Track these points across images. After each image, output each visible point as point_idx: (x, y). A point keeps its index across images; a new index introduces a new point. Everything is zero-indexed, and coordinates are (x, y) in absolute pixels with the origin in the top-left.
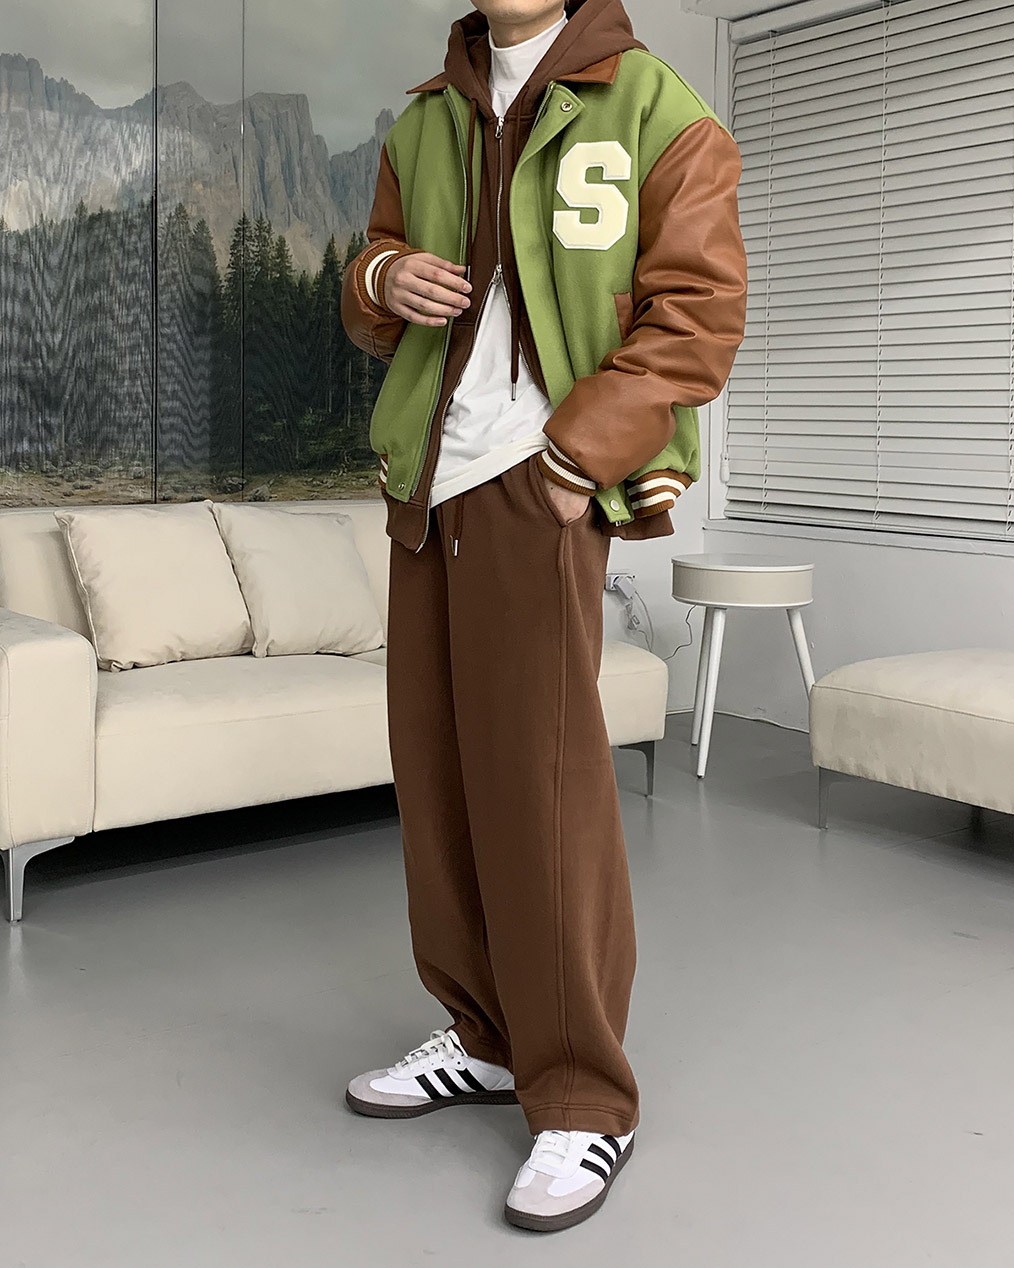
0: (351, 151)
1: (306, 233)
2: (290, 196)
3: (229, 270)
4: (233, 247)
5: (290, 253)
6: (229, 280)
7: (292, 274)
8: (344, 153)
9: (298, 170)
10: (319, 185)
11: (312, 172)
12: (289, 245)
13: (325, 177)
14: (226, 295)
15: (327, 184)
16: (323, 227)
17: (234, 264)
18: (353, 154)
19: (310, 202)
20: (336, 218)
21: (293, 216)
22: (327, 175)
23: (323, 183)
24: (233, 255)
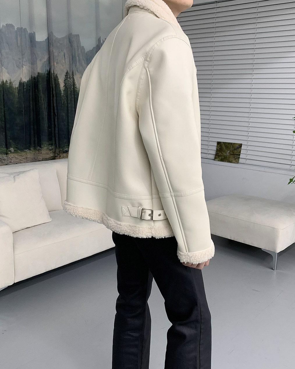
2: (76, 66)
3: (64, 88)
4: (64, 81)
6: (64, 91)
8: (90, 50)
10: (83, 61)
11: (81, 58)
12: (76, 81)
14: (63, 95)
19: (81, 67)
21: (76, 72)
22: (85, 58)
24: (64, 83)
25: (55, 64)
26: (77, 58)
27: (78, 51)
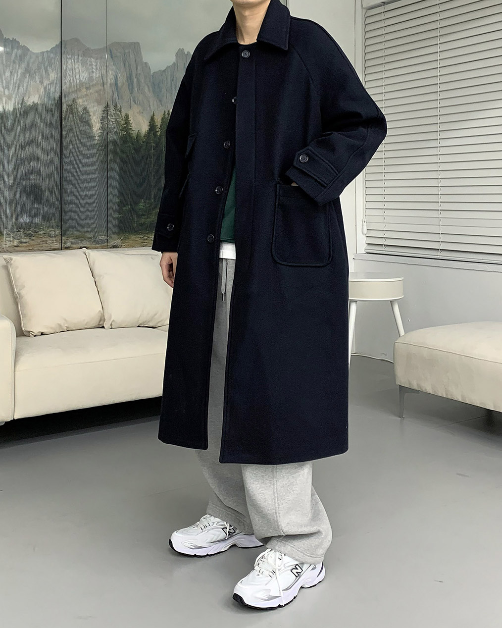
0: (163, 70)
1: (140, 111)
2: (132, 92)
3: (100, 131)
5: (131, 122)
6: (99, 136)
7: (132, 132)
8: (159, 70)
10: (146, 87)
11: (143, 81)
12: (131, 118)
13: (149, 84)
14: (98, 143)
15: (150, 87)
16: (149, 108)
17: (102, 128)
19: (142, 96)
20: (155, 102)
21: (133, 103)
24: (101, 123)
26: (135, 80)
27: (137, 69)
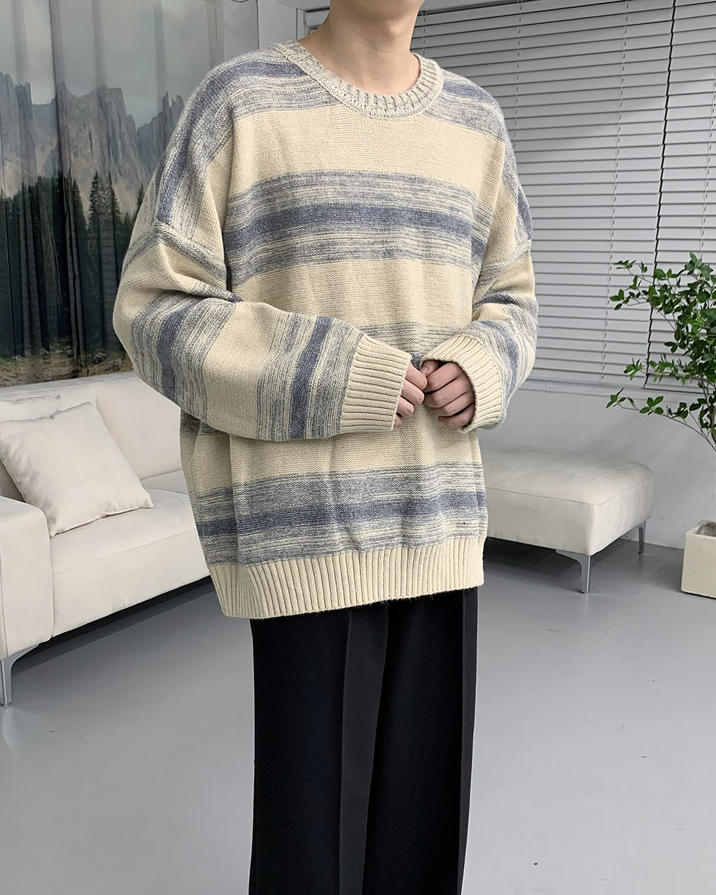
0: (149, 123)
1: (127, 186)
2: (116, 160)
3: (91, 212)
4: (92, 196)
5: (118, 201)
6: (90, 219)
7: (120, 215)
8: (146, 125)
9: (119, 142)
10: (132, 151)
11: (127, 143)
12: (117, 196)
13: (135, 145)
14: (89, 230)
15: (137, 149)
16: (136, 180)
17: (93, 208)
18: (151, 125)
19: (127, 164)
20: (144, 172)
21: (118, 175)
22: (135, 142)
23: (133, 148)
24: (91, 200)
25: (72, 156)
27: (120, 126)
